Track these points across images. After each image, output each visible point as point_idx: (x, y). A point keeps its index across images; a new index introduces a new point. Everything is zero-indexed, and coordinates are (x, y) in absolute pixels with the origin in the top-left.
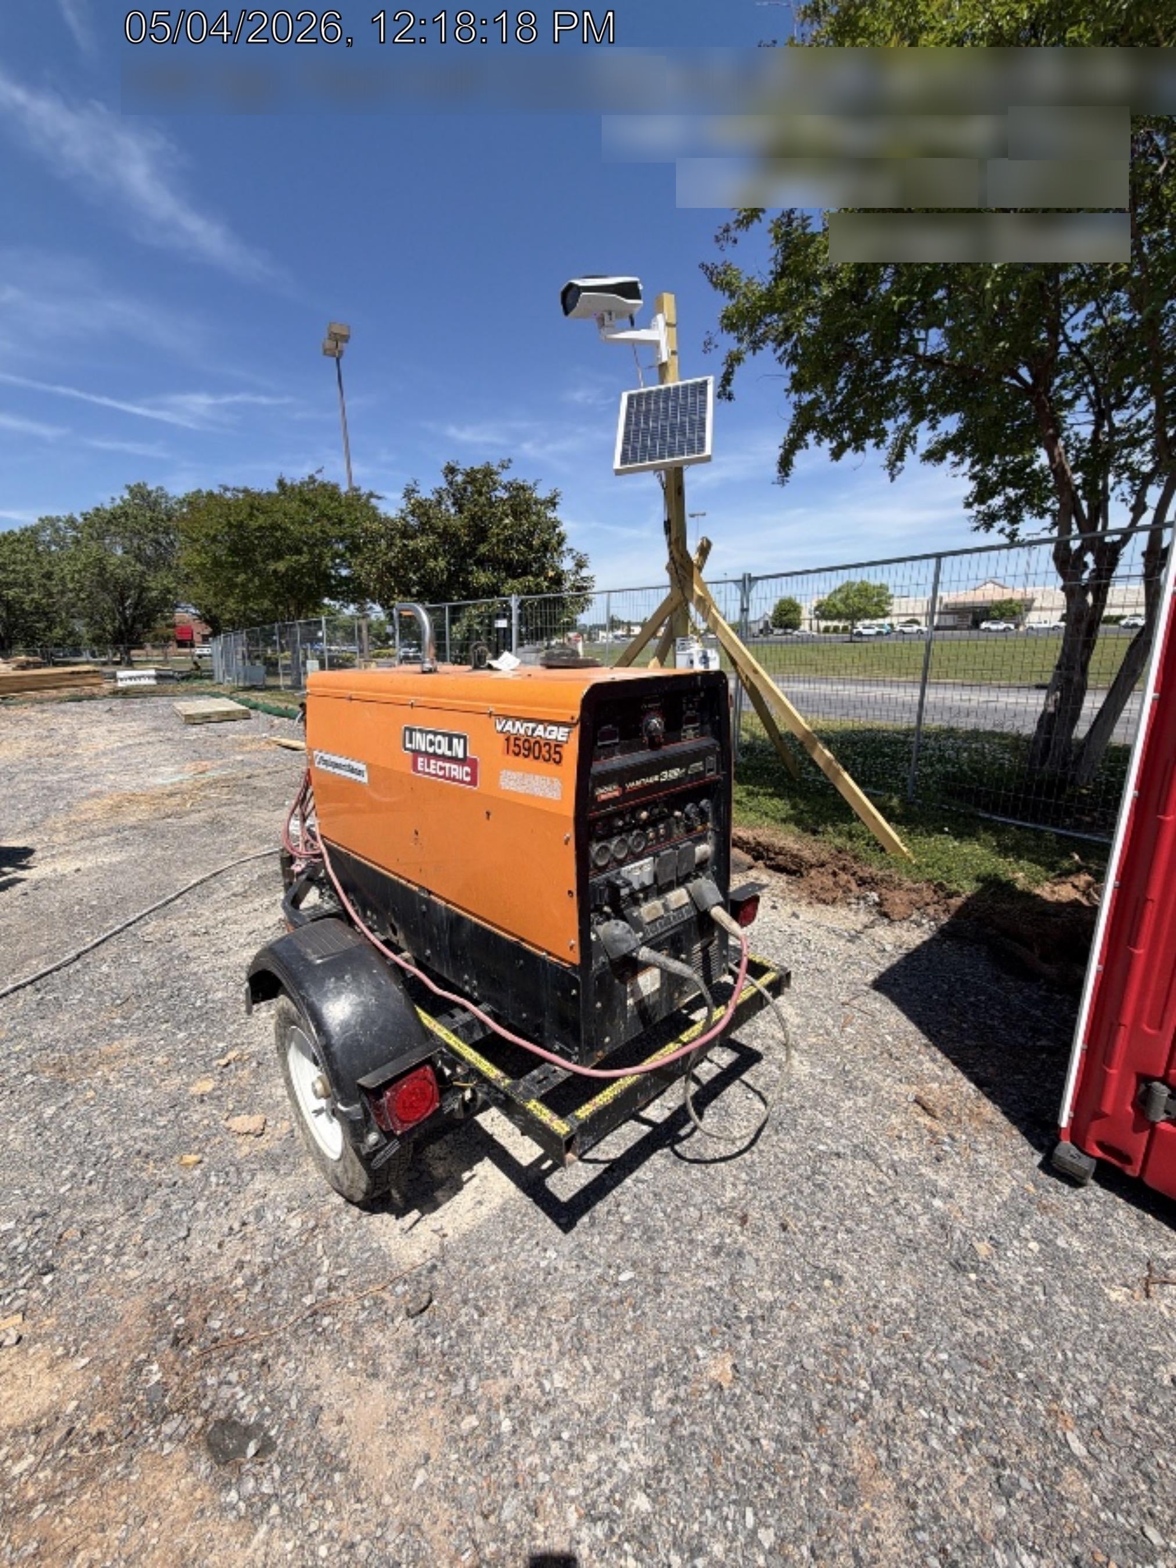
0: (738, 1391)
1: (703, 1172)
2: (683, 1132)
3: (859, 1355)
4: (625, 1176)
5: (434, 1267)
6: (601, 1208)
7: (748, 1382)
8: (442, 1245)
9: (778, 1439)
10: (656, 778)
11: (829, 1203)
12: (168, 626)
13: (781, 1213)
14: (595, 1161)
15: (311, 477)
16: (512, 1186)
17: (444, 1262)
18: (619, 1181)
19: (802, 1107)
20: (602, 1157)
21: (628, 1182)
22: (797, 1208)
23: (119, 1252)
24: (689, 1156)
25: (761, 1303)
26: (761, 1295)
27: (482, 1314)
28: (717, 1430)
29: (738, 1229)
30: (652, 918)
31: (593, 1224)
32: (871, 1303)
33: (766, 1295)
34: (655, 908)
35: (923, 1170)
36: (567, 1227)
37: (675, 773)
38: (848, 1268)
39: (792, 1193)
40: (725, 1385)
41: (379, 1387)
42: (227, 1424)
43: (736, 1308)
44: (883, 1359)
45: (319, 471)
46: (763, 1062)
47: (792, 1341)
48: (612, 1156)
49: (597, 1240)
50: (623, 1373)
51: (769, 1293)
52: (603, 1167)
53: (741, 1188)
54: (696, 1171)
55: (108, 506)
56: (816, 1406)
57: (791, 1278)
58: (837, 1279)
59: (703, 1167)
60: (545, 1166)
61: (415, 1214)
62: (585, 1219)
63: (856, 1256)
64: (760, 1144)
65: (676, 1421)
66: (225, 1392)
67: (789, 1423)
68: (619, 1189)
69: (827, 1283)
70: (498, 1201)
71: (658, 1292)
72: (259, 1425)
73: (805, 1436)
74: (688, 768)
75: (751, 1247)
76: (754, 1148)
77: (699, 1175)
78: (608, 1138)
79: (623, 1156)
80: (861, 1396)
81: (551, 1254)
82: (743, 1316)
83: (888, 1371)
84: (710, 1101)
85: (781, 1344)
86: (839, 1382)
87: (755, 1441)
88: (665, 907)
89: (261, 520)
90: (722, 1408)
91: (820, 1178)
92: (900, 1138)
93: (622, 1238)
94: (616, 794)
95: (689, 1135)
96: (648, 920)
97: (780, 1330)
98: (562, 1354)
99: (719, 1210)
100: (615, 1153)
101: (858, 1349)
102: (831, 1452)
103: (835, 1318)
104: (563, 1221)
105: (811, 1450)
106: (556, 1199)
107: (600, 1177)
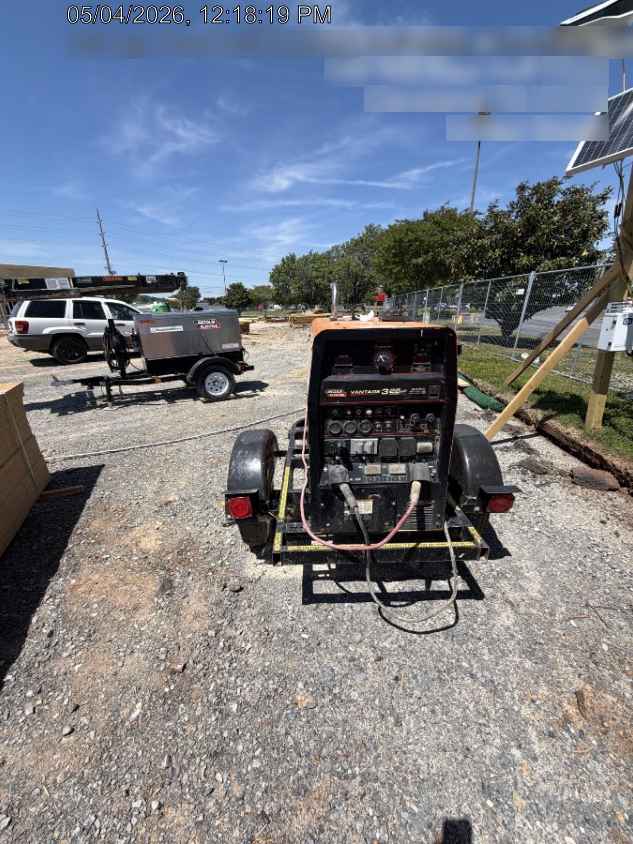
0: (302, 713)
1: (383, 625)
2: (393, 603)
3: (370, 759)
4: (348, 602)
5: (251, 582)
6: (325, 606)
7: (309, 714)
8: (260, 577)
9: (297, 744)
10: (378, 392)
11: (436, 691)
12: (374, 295)
13: (402, 672)
14: (342, 588)
15: (442, 208)
16: (302, 574)
17: (256, 583)
18: (343, 602)
19: (479, 639)
20: (346, 588)
21: (346, 605)
22: (415, 677)
23: (189, 521)
24: (384, 614)
25: (348, 696)
26: (353, 693)
27: (249, 607)
28: (280, 716)
29: (372, 659)
30: (371, 473)
31: (315, 609)
32: (404, 749)
33: (354, 695)
34: (375, 468)
35: (530, 729)
36: (305, 603)
37: (396, 392)
38: (410, 723)
39: (420, 670)
40: (300, 706)
41: (204, 603)
42: (171, 582)
43: (334, 686)
44: (379, 773)
45: (448, 203)
46: (481, 602)
47: (345, 721)
48: (350, 591)
49: (310, 616)
50: (270, 665)
51: (357, 695)
52: (343, 592)
53: (395, 646)
54: (380, 623)
55: (356, 238)
56: (324, 751)
57: (374, 700)
58: (398, 723)
59: (386, 624)
60: (320, 576)
61: (263, 561)
62: (314, 605)
63: (423, 724)
64: (429, 637)
65: (269, 697)
66: (177, 574)
67: (306, 744)
68: (340, 605)
69: (391, 719)
70: (291, 576)
71: (310, 652)
72: (175, 587)
73: (308, 755)
74: (409, 390)
75: (370, 672)
76: (423, 636)
77: (380, 625)
78: (356, 582)
79: (355, 593)
80: (350, 772)
81: (290, 607)
82: (334, 692)
83: (376, 780)
84: (424, 600)
85: (339, 718)
86: (347, 756)
87: (287, 734)
88: (385, 471)
89: (411, 236)
90: (289, 711)
91: (446, 676)
92: (533, 701)
93: (320, 623)
94: (342, 395)
95: (395, 606)
96: (366, 473)
97: (345, 712)
98: (257, 640)
99: (372, 646)
100: (353, 590)
101: (372, 757)
102: (311, 773)
103: (377, 735)
104: (306, 599)
105: (304, 761)
106: (312, 591)
107: (337, 595)
